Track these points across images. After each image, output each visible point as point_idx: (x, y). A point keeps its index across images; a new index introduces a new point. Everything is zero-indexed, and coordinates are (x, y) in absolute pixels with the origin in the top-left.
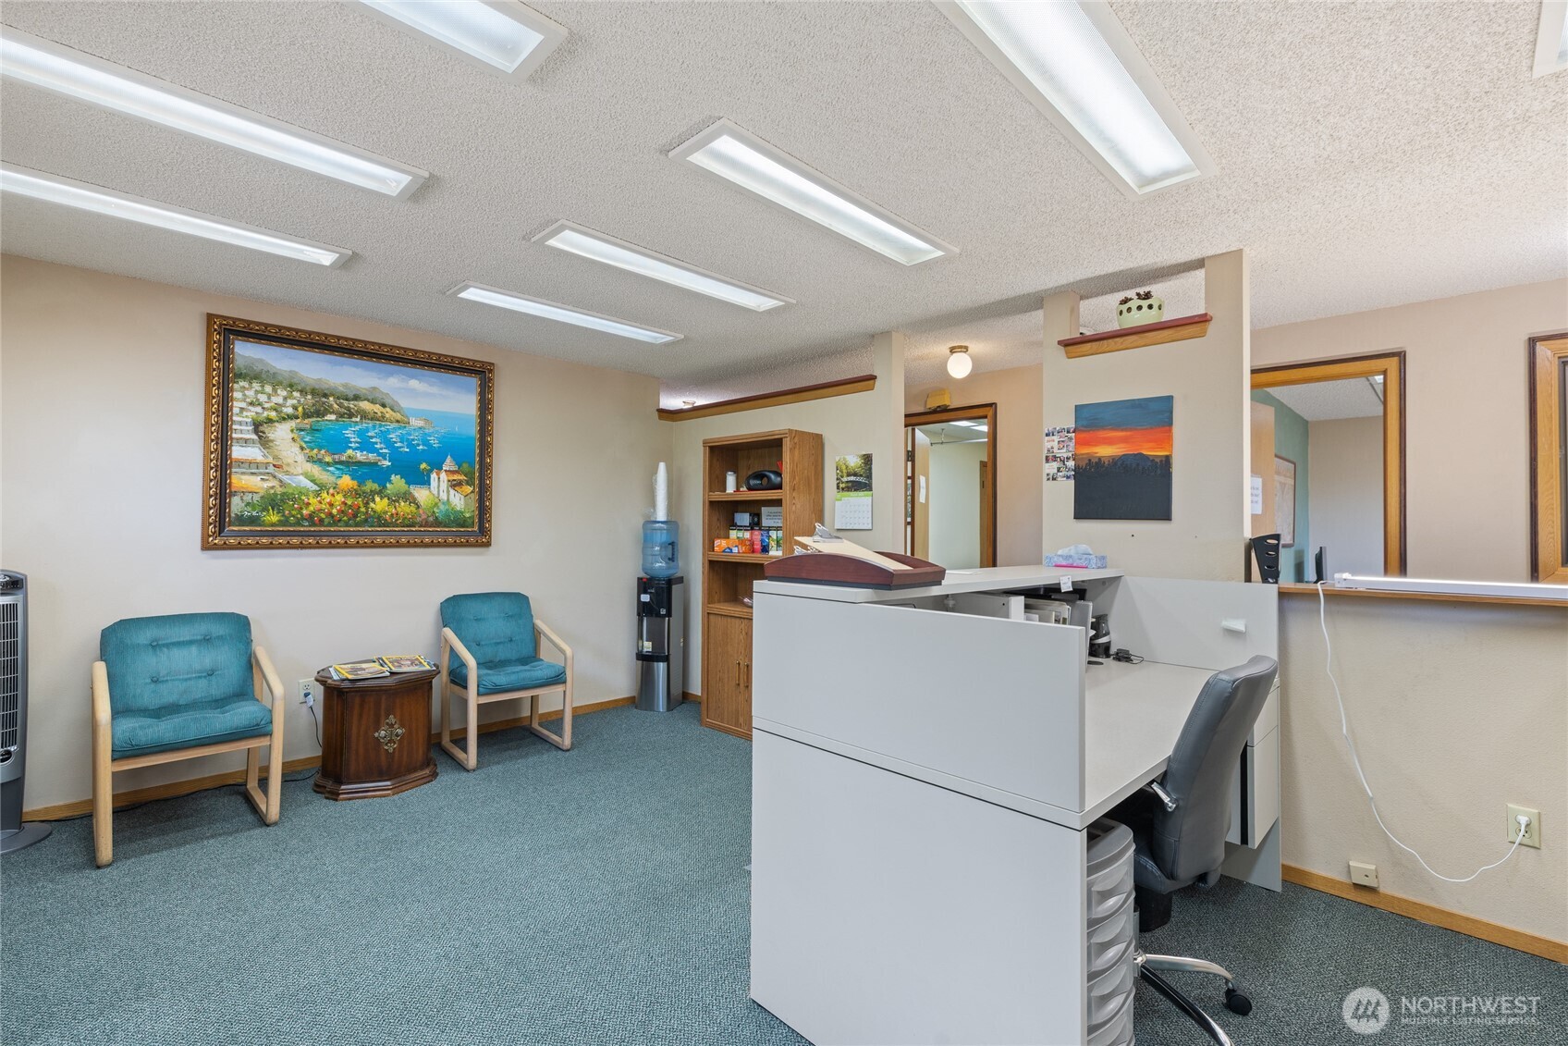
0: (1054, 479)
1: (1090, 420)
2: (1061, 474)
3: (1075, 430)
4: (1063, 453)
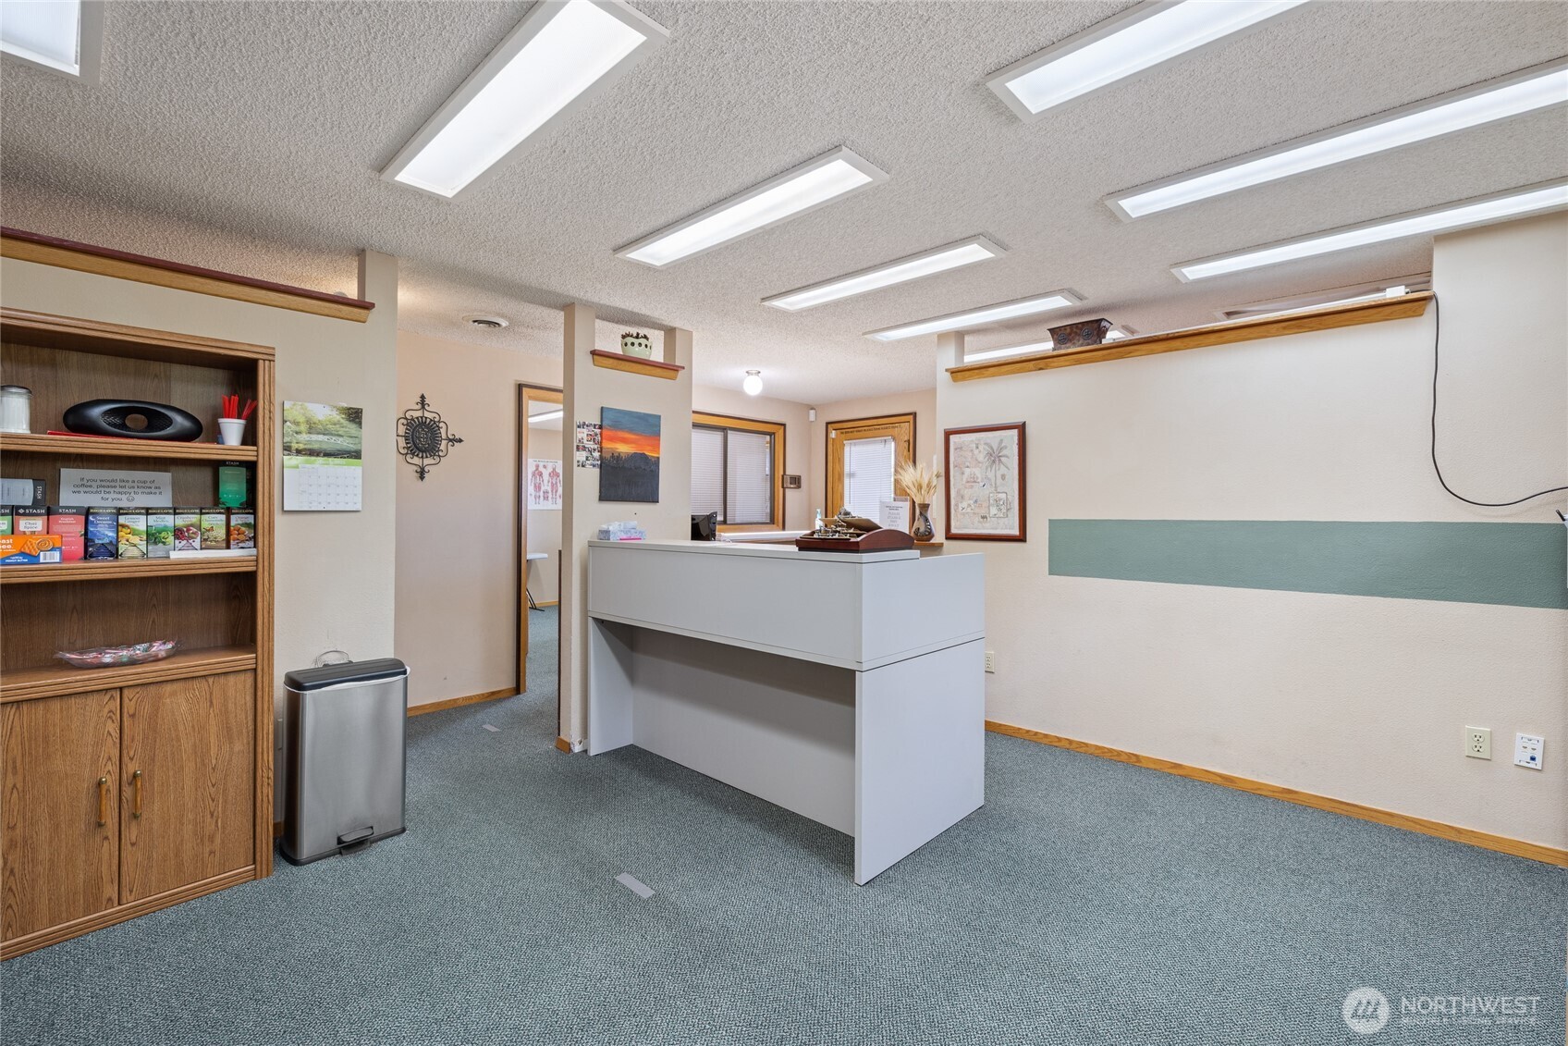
0: (583, 466)
1: (611, 422)
2: (588, 462)
3: (601, 427)
4: (591, 445)
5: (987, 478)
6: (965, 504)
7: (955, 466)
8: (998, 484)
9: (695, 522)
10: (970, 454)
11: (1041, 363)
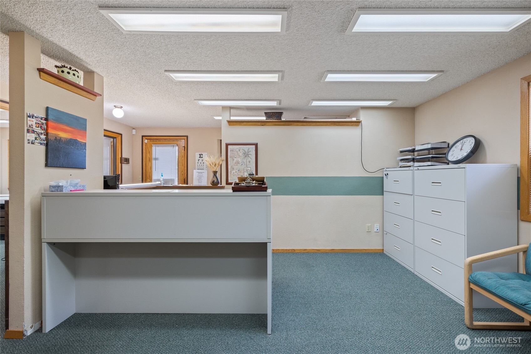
0: (33, 143)
1: (54, 117)
2: (37, 141)
3: (46, 119)
4: (39, 130)
5: (243, 162)
6: (234, 171)
7: (230, 157)
8: (247, 164)
9: (106, 179)
10: (237, 153)
11: (263, 123)
